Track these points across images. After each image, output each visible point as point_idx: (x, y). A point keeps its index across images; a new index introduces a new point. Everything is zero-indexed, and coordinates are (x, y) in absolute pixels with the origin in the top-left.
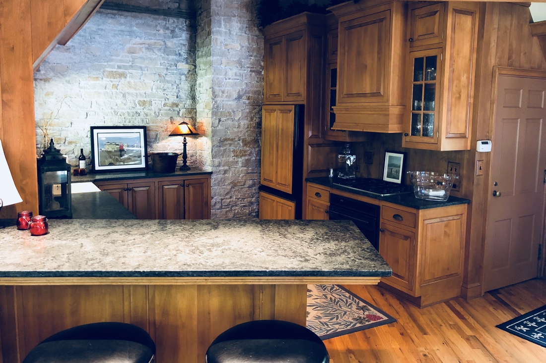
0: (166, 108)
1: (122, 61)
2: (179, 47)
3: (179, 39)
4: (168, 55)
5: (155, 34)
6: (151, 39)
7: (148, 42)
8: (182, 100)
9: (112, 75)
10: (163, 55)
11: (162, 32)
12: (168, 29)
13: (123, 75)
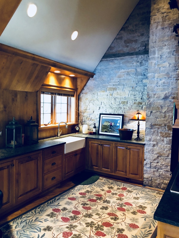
0: (135, 105)
1: (115, 82)
2: (144, 70)
3: (144, 66)
4: (137, 76)
5: (131, 66)
6: (130, 69)
7: (127, 70)
8: (144, 100)
9: (110, 89)
10: (135, 76)
11: (135, 64)
12: (138, 62)
13: (115, 89)
